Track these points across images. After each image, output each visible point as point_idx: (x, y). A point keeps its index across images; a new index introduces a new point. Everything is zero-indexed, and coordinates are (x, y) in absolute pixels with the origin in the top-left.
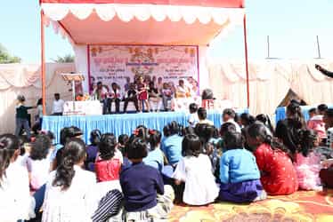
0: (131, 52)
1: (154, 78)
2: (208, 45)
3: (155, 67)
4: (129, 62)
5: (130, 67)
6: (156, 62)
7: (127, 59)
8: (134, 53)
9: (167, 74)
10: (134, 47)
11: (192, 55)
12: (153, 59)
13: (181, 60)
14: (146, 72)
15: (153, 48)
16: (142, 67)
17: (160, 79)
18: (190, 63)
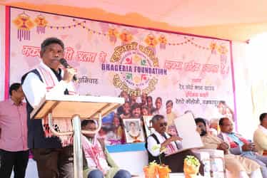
0: (113, 39)
1: (159, 100)
2: (248, 43)
3: (160, 77)
4: (108, 61)
5: (109, 74)
6: (162, 67)
7: (104, 55)
8: (119, 42)
9: (181, 94)
10: (121, 30)
11: (223, 59)
12: (156, 60)
13: (205, 66)
14: (144, 87)
15: (157, 35)
16: (136, 75)
17: (169, 104)
18: (219, 75)
